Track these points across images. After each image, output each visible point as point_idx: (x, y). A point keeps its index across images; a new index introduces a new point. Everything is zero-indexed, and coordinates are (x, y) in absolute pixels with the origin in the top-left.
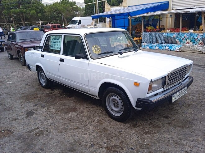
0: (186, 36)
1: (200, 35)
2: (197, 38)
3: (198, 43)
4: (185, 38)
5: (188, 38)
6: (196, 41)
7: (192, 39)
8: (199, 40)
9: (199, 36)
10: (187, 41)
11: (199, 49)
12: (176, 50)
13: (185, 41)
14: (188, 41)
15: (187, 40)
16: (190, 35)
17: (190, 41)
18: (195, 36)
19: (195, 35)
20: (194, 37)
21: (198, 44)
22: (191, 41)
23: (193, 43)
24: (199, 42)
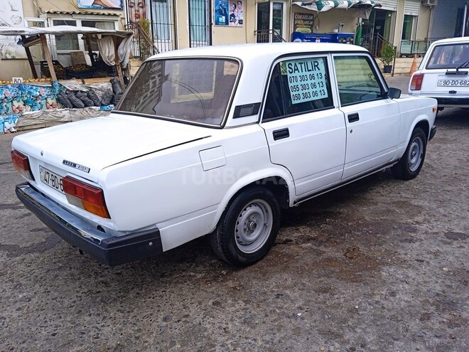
0: (9, 92)
1: (44, 87)
2: (40, 95)
3: (44, 106)
4: (6, 98)
5: (14, 98)
6: (38, 102)
7: (26, 99)
8: (46, 99)
9: (43, 90)
10: (13, 105)
11: (64, 116)
12: (6, 130)
13: (9, 105)
14: (16, 104)
15: (12, 102)
16: (20, 89)
17: (21, 104)
18: (32, 91)
19: (31, 88)
20: (30, 93)
21: (44, 108)
22: (25, 103)
23: (31, 107)
24: (47, 103)
